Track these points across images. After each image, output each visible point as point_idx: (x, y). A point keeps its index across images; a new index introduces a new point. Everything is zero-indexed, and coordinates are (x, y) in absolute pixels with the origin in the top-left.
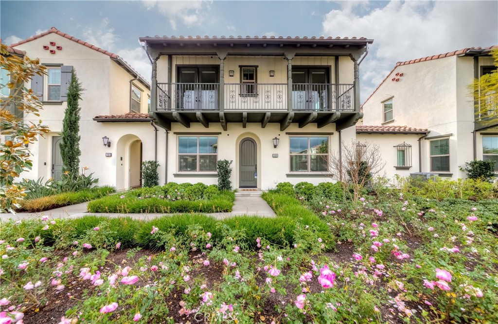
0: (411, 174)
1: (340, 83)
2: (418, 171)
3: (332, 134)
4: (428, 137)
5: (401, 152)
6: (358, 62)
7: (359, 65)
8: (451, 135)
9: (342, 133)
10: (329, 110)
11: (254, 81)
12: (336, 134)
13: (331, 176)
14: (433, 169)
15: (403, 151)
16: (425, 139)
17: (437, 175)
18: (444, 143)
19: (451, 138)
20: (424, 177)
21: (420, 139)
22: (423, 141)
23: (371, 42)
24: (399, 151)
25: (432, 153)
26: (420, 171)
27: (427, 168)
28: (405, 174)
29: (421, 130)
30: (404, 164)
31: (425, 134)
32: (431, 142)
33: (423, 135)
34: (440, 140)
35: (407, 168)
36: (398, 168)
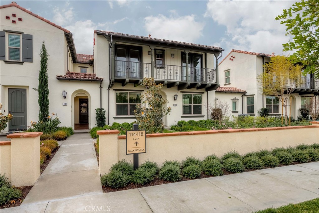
0: (239, 115)
1: (207, 68)
2: (242, 113)
3: (204, 93)
4: (246, 95)
5: (234, 103)
6: (218, 58)
7: (218, 59)
8: (254, 95)
9: (208, 93)
10: (202, 82)
11: (163, 59)
12: (206, 93)
13: (203, 116)
14: (248, 112)
15: (235, 102)
16: (245, 96)
17: (249, 115)
18: (252, 98)
19: (255, 96)
20: (244, 116)
21: (242, 96)
22: (244, 96)
23: (224, 50)
24: (233, 102)
25: (248, 104)
26: (243, 113)
27: (245, 112)
28: (236, 115)
29: (243, 91)
30: (235, 110)
31: (245, 93)
32: (247, 98)
33: (243, 94)
34: (251, 97)
35: (237, 112)
36: (233, 112)
